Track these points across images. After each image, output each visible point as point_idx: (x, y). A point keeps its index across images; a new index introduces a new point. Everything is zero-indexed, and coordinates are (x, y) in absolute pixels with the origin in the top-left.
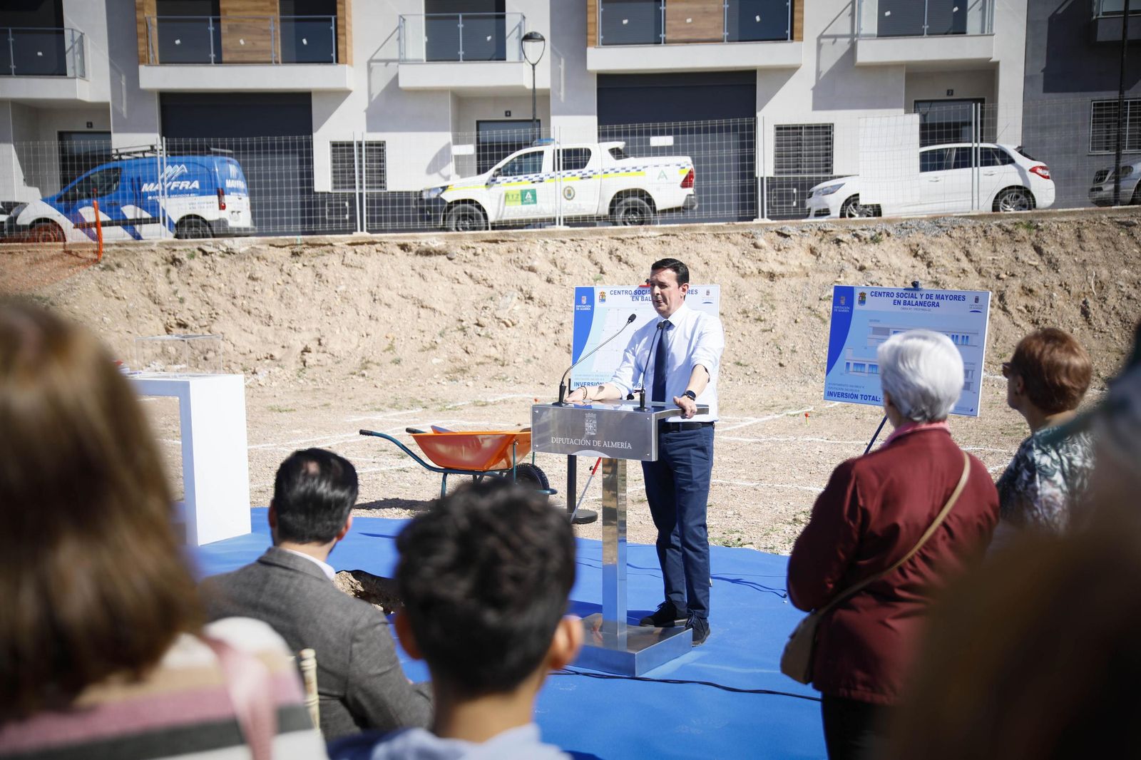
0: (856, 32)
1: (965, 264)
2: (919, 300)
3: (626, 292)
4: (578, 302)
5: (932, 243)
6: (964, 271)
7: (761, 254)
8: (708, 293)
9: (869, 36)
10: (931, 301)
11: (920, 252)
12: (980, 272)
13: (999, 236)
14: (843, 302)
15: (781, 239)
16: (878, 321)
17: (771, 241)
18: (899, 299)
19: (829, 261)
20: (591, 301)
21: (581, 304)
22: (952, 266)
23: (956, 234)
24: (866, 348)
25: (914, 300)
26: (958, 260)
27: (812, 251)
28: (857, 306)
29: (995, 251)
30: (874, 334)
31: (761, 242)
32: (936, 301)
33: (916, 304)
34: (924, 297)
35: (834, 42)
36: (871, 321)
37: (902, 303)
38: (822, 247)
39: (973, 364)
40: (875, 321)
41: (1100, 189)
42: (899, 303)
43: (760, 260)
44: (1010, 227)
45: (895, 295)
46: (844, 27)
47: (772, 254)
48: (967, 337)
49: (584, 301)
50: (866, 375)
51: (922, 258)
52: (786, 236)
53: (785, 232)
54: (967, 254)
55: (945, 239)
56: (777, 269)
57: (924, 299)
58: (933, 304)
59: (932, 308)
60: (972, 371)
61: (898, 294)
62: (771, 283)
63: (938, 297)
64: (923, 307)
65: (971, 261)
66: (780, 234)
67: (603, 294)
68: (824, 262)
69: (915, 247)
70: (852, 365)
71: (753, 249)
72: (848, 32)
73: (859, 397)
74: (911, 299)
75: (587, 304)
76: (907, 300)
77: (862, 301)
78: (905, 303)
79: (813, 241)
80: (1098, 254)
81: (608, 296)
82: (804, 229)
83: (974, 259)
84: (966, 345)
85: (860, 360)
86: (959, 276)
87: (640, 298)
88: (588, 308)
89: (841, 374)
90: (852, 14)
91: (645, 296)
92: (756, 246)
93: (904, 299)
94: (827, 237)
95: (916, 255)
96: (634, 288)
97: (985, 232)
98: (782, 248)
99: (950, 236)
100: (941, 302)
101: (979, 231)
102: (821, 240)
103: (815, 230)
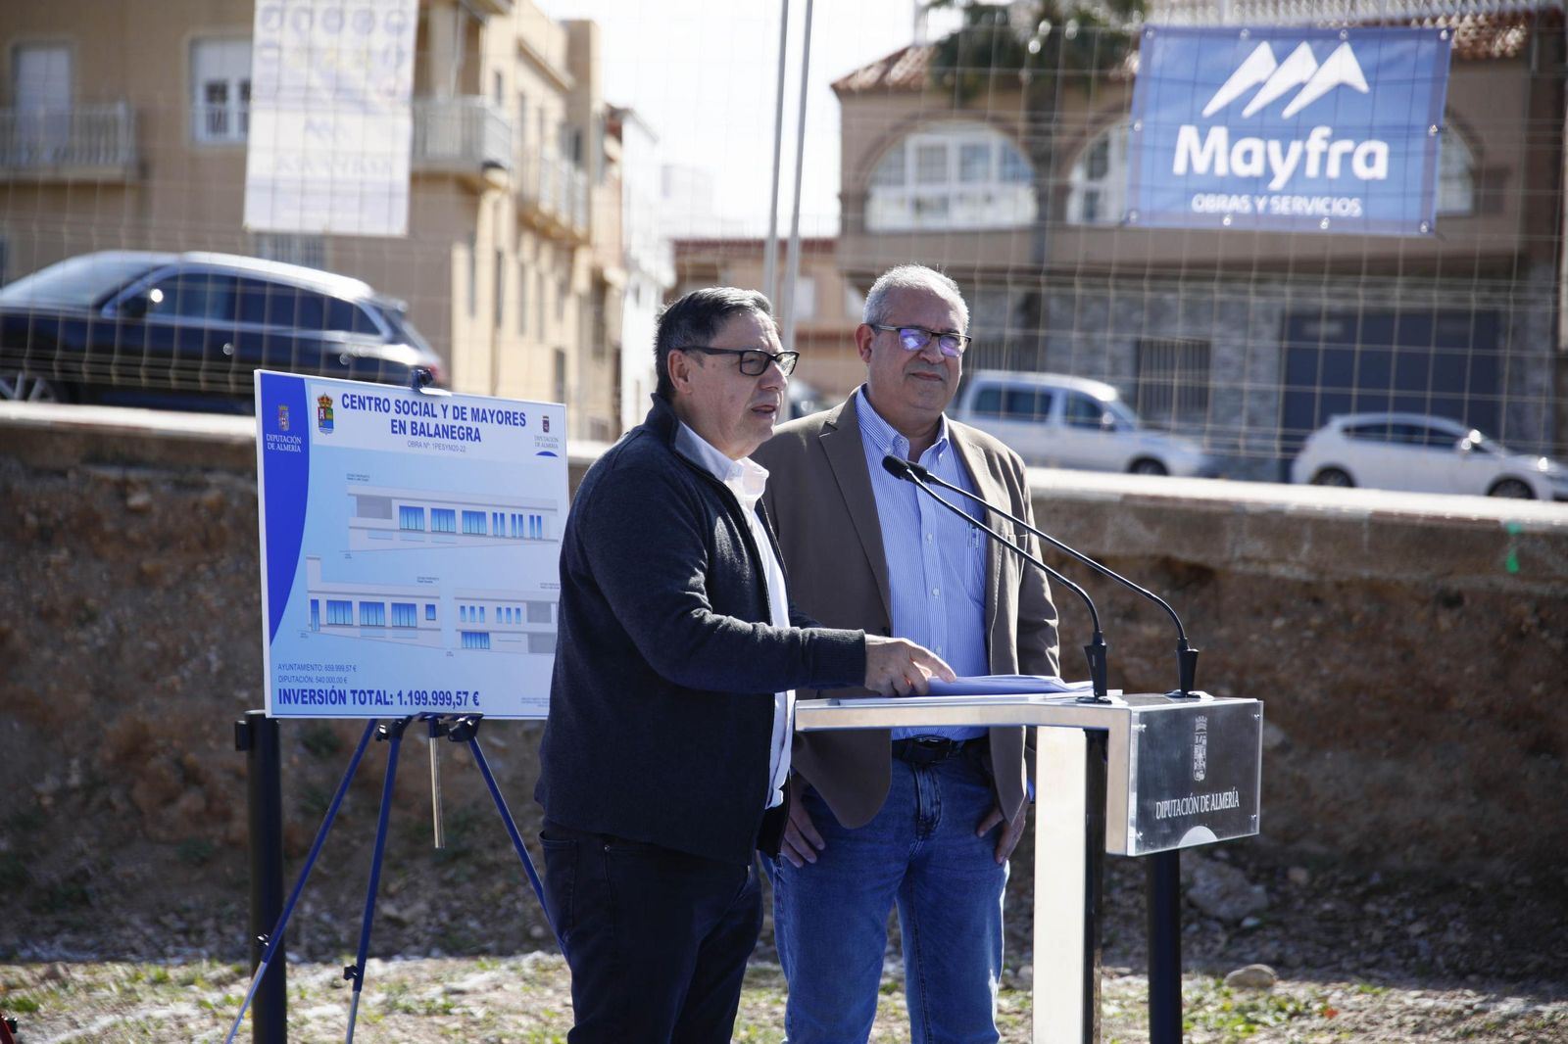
2: (441, 421)
10: (464, 424)
14: (284, 423)
16: (365, 478)
18: (402, 417)
25: (432, 422)
28: (316, 435)
30: (361, 514)
32: (474, 425)
33: (437, 431)
34: (450, 412)
36: (350, 477)
37: (409, 428)
40: (358, 477)
42: (403, 427)
45: (393, 407)
48: (539, 518)
57: (449, 421)
58: (469, 433)
59: (468, 445)
61: (397, 402)
63: (475, 414)
64: (450, 442)
70: (323, 606)
73: (349, 697)
74: (426, 419)
77: (327, 423)
84: (540, 539)
85: (341, 590)
89: (303, 635)
93: (411, 417)
100: (482, 426)
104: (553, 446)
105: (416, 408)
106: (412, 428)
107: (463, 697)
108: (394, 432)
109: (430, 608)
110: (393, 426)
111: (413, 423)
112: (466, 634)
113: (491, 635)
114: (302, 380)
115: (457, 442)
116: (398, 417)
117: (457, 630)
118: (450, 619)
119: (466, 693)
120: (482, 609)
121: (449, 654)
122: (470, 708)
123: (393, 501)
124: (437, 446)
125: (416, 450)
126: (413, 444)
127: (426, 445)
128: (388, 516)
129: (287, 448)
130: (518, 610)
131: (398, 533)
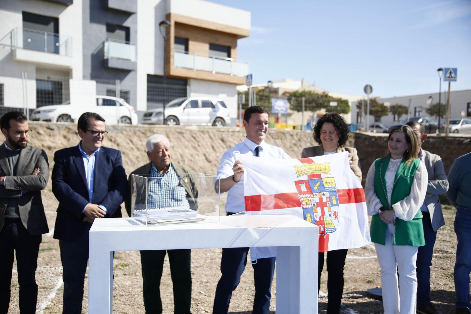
0: (13, 44)
1: (131, 145)
5: (117, 136)
6: (132, 149)
7: (42, 137)
9: (20, 48)
11: (113, 140)
12: (138, 149)
13: (141, 134)
15: (49, 131)
17: (45, 132)
19: (74, 142)
22: (127, 146)
23: (124, 133)
26: (128, 144)
27: (65, 137)
29: (141, 141)
31: (41, 131)
35: (4, 48)
38: (70, 136)
41: (150, 120)
43: (42, 140)
44: (144, 131)
46: (7, 41)
47: (47, 138)
51: (114, 142)
52: (52, 129)
53: (51, 127)
54: (131, 141)
55: (120, 135)
56: (52, 145)
62: (50, 152)
65: (133, 144)
66: (49, 128)
68: (72, 143)
69: (110, 137)
71: (37, 134)
72: (9, 44)
79: (65, 133)
80: (176, 143)
82: (60, 127)
83: (135, 143)
86: (130, 151)
90: (11, 37)
92: (39, 133)
94: (71, 131)
95: (111, 141)
97: (135, 133)
98: (51, 134)
99: (122, 133)
101: (133, 132)
102: (68, 132)
103: (64, 127)
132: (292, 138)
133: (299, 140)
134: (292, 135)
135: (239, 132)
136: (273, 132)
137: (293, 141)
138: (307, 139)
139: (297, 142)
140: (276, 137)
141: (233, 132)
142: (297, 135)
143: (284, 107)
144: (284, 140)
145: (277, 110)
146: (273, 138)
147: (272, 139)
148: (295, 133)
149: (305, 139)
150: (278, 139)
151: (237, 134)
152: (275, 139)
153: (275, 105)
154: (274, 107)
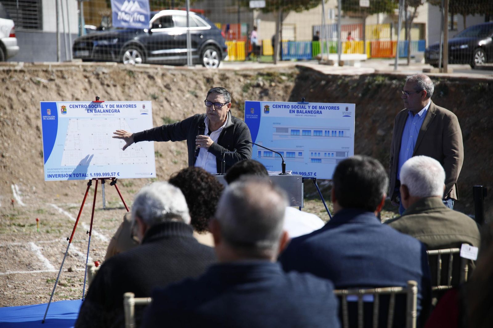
2: (307, 109)
3: (82, 106)
4: (44, 113)
8: (144, 107)
10: (316, 110)
14: (253, 112)
16: (280, 124)
18: (294, 109)
20: (55, 112)
21: (47, 115)
24: (272, 141)
25: (304, 110)
28: (263, 114)
30: (277, 132)
32: (320, 110)
33: (306, 112)
34: (311, 108)
36: (274, 123)
37: (296, 112)
39: (348, 148)
40: (277, 123)
42: (294, 112)
45: (290, 107)
48: (342, 132)
49: (49, 113)
50: (274, 158)
57: (311, 109)
58: (318, 112)
59: (317, 115)
60: (348, 152)
61: (292, 106)
63: (320, 107)
64: (311, 114)
67: (64, 108)
70: (262, 153)
74: (302, 109)
75: (52, 115)
76: (299, 110)
77: (267, 111)
78: (298, 112)
81: (68, 109)
84: (342, 137)
87: (93, 111)
88: (53, 118)
91: (97, 109)
93: (297, 109)
96: (88, 103)
100: (323, 111)
104: (349, 114)
105: (298, 107)
106: (297, 112)
107: (310, 174)
108: (290, 113)
109: (300, 153)
110: (290, 111)
111: (297, 110)
112: (312, 159)
113: (322, 160)
114: (259, 102)
115: (314, 114)
116: (292, 109)
117: (309, 158)
118: (307, 155)
119: (312, 173)
120: (319, 153)
121: (306, 164)
122: (313, 176)
123: (289, 129)
124: (305, 115)
125: (298, 117)
126: (297, 115)
127: (302, 115)
128: (287, 131)
129: (253, 118)
130: (333, 154)
131: (290, 136)
132: (151, 82)
133: (167, 87)
134: (151, 77)
135: (21, 71)
136: (106, 71)
137: (153, 90)
138: (189, 85)
139: (162, 91)
140: (111, 83)
141: (8, 72)
142: (163, 75)
143: (141, 14)
144: (129, 88)
145: (125, 21)
146: (102, 84)
147: (100, 87)
148: (161, 72)
149: (182, 84)
150: (115, 86)
151: (16, 77)
152: (108, 86)
153: (119, 10)
154: (117, 14)
